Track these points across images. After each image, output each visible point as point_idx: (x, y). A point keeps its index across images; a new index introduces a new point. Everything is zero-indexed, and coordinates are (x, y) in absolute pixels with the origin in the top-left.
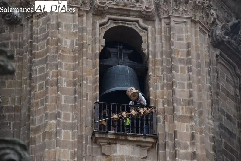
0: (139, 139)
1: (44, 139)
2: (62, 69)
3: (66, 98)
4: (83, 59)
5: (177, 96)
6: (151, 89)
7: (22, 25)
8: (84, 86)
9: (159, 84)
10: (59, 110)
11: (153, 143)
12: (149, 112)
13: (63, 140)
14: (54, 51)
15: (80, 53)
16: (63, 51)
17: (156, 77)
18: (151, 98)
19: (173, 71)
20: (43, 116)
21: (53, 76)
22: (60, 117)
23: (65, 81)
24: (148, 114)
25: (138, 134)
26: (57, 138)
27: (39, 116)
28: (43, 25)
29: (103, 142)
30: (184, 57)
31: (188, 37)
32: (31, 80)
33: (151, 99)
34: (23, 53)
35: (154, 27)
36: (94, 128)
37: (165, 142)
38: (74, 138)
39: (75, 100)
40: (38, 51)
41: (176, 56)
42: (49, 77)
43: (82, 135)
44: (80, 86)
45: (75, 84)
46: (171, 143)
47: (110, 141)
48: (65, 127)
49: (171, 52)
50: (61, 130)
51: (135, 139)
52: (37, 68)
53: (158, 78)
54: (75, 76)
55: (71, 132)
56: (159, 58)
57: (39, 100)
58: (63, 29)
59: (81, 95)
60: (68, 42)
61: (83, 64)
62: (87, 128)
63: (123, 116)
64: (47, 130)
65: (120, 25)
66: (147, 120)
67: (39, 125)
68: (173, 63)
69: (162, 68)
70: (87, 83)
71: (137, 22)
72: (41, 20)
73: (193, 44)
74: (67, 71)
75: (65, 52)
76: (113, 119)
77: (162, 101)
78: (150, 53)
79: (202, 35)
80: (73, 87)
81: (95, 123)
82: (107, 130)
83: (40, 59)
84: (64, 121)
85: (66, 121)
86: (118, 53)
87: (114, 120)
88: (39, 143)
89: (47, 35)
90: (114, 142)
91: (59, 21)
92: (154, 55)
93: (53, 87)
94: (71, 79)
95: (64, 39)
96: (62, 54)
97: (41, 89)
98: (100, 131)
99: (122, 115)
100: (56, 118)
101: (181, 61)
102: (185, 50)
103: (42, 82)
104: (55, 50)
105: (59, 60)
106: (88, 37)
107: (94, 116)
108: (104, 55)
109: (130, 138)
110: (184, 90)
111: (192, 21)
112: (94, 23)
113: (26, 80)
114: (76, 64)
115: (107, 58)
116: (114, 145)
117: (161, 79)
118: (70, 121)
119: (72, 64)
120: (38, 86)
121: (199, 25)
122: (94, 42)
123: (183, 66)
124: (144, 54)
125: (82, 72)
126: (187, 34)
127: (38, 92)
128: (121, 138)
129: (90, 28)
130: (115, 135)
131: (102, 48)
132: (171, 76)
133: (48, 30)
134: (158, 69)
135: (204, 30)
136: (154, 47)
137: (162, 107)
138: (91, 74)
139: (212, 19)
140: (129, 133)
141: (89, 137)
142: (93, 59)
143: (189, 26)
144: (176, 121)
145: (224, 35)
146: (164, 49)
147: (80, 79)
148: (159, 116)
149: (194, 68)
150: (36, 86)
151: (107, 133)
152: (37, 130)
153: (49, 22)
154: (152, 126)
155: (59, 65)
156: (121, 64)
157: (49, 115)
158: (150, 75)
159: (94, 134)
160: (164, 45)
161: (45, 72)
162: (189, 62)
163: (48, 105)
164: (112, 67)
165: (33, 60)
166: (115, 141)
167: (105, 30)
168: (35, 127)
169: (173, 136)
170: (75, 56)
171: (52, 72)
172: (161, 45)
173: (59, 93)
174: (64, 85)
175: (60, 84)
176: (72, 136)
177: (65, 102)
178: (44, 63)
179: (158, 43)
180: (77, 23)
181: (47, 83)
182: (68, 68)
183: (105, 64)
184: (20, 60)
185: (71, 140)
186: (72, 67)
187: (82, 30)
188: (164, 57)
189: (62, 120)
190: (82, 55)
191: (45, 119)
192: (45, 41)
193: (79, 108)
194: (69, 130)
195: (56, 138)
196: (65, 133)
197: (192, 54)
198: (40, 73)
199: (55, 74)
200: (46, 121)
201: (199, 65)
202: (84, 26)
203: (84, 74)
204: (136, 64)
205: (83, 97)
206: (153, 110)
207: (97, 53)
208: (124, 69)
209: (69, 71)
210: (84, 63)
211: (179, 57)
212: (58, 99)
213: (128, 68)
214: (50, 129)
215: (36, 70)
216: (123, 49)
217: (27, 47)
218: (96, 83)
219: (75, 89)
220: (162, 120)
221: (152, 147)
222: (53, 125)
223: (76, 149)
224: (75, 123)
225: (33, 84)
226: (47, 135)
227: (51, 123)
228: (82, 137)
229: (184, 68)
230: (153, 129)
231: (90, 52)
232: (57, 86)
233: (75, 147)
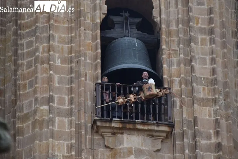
0: (150, 128)
1: (34, 128)
2: (55, 43)
3: (60, 78)
4: (80, 30)
5: (197, 74)
6: (165, 66)
8: (82, 63)
9: (175, 59)
10: (51, 93)
11: (167, 132)
12: (163, 94)
13: (57, 130)
14: (45, 21)
15: (77, 23)
16: (56, 21)
17: (170, 51)
18: (165, 76)
19: (191, 44)
20: (32, 101)
21: (43, 51)
22: (53, 102)
23: (58, 58)
24: (162, 96)
25: (149, 122)
26: (50, 127)
27: (28, 101)
29: (107, 132)
30: (206, 26)
31: (210, 1)
32: (16, 56)
33: (165, 78)
36: (94, 115)
37: (183, 132)
38: (71, 128)
39: (71, 81)
40: (25, 21)
41: (195, 25)
42: (39, 53)
43: (80, 124)
44: (78, 64)
45: (70, 61)
46: (190, 132)
47: (115, 131)
48: (60, 113)
49: (189, 20)
50: (55, 117)
51: (146, 128)
52: (24, 41)
53: (173, 52)
54: (70, 52)
55: (66, 120)
56: (174, 28)
57: (27, 81)
59: (79, 75)
61: (80, 36)
62: (86, 115)
63: (130, 100)
64: (38, 118)
66: (160, 104)
67: (28, 111)
68: (191, 34)
69: (177, 40)
70: (86, 59)
73: (217, 9)
74: (61, 45)
75: (59, 22)
76: (118, 103)
77: (178, 81)
78: (163, 21)
80: (69, 65)
81: (96, 109)
82: (111, 117)
83: (27, 30)
84: (58, 106)
85: (61, 107)
86: (123, 22)
87: (120, 105)
88: (28, 134)
90: (120, 131)
92: (168, 24)
93: (45, 65)
94: (66, 55)
96: (54, 24)
97: (29, 68)
98: (102, 118)
99: (129, 98)
100: (49, 103)
101: (202, 30)
102: (206, 17)
103: (31, 59)
104: (46, 19)
105: (51, 32)
106: (86, 3)
107: (94, 99)
109: (140, 127)
110: (206, 66)
113: (11, 56)
114: (71, 37)
115: (110, 29)
116: (119, 136)
117: (176, 54)
118: (66, 107)
119: (66, 36)
120: (25, 63)
122: (94, 9)
123: (204, 37)
124: (155, 23)
125: (79, 46)
127: (26, 71)
128: (128, 126)
130: (120, 123)
131: (104, 16)
132: (189, 50)
134: (173, 41)
136: (168, 14)
137: (179, 88)
138: (91, 48)
140: (139, 121)
141: (89, 125)
142: (93, 30)
144: (195, 105)
146: (180, 16)
147: (77, 55)
148: (175, 99)
149: (218, 39)
150: (23, 64)
151: (111, 121)
152: (25, 118)
154: (166, 111)
155: (51, 38)
156: (127, 35)
157: (39, 99)
158: (164, 49)
159: (95, 122)
160: (180, 11)
161: (34, 47)
162: (211, 32)
163: (38, 87)
164: (117, 40)
165: (19, 32)
166: (122, 130)
168: (22, 114)
169: (193, 123)
170: (71, 27)
171: (42, 46)
172: (176, 12)
173: (51, 72)
174: (57, 62)
175: (52, 61)
176: (68, 125)
177: (59, 83)
178: (32, 36)
179: (172, 9)
181: (36, 60)
182: (62, 41)
183: (108, 35)
184: (3, 32)
185: (67, 130)
186: (66, 40)
188: (180, 26)
189: (55, 105)
190: (78, 25)
191: (35, 105)
193: (76, 90)
194: (64, 118)
195: (48, 128)
196: (59, 121)
197: (214, 22)
198: (27, 48)
199: (46, 49)
200: (36, 107)
201: (223, 36)
203: (82, 48)
204: (145, 35)
205: (81, 77)
206: (168, 92)
207: (97, 23)
208: (131, 42)
209: (63, 45)
210: (82, 35)
211: (199, 25)
212: (50, 79)
213: (136, 40)
214: (41, 117)
215: (22, 45)
216: (129, 16)
218: (96, 59)
219: (71, 67)
220: (178, 104)
221: (167, 137)
222: (44, 112)
223: (74, 141)
224: (71, 109)
225: (20, 62)
226: (37, 125)
227: (43, 110)
228: (81, 126)
229: (205, 39)
230: (167, 115)
231: (89, 22)
232: (48, 63)
233: (71, 139)
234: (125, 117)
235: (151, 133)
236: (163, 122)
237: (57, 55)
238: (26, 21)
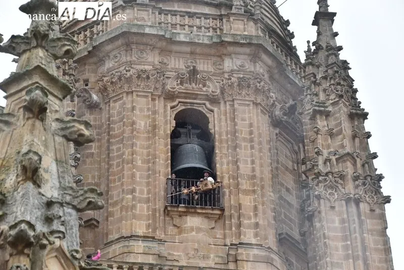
0: (207, 211)
1: (121, 211)
2: (137, 149)
3: (141, 175)
4: (155, 139)
5: (241, 171)
6: (217, 165)
7: (101, 109)
8: (157, 164)
9: (225, 161)
10: (134, 186)
11: (220, 215)
13: (138, 213)
14: (129, 133)
16: (138, 132)
17: (222, 154)
18: (218, 173)
19: (237, 149)
20: (120, 192)
21: (129, 155)
22: (135, 192)
23: (140, 159)
24: (215, 189)
25: (206, 207)
27: (117, 192)
28: (119, 108)
29: (175, 215)
30: (248, 137)
31: (250, 118)
32: (109, 158)
34: (102, 133)
35: (219, 109)
36: (166, 202)
37: (231, 214)
38: (149, 212)
39: (148, 177)
41: (240, 136)
42: (125, 156)
43: (156, 208)
44: (154, 164)
45: (148, 162)
47: (181, 214)
48: (140, 202)
49: (235, 132)
50: (137, 204)
51: (204, 211)
52: (114, 147)
53: (224, 155)
54: (148, 155)
55: (145, 206)
56: (224, 137)
57: (117, 177)
58: (137, 112)
59: (155, 172)
60: (142, 124)
61: (155, 143)
62: (160, 202)
63: (192, 191)
64: (124, 204)
65: (189, 107)
66: (214, 194)
67: (117, 199)
68: (237, 142)
69: (227, 146)
70: (159, 161)
71: (204, 104)
72: (117, 104)
73: (255, 124)
74: (141, 150)
75: (140, 133)
76: (183, 193)
77: (227, 177)
78: (216, 132)
79: (263, 116)
80: (147, 165)
81: (167, 197)
82: (178, 204)
83: (117, 139)
84: (139, 195)
85: (141, 196)
86: (187, 133)
88: (117, 215)
89: (123, 118)
91: (134, 105)
92: (220, 135)
93: (129, 165)
94: (145, 158)
95: (138, 121)
96: (136, 135)
97: (118, 167)
100: (132, 193)
101: (244, 140)
102: (248, 130)
103: (119, 160)
104: (131, 131)
105: (134, 140)
106: (160, 119)
107: (166, 190)
108: (174, 135)
109: (199, 211)
110: (247, 166)
111: (253, 103)
112: (165, 106)
113: (105, 158)
114: (149, 144)
115: (177, 138)
116: (184, 217)
117: (226, 157)
118: (145, 196)
119: (145, 143)
120: (115, 164)
121: (259, 107)
122: (166, 123)
123: (246, 144)
124: (211, 134)
125: (155, 151)
126: (249, 115)
127: (115, 170)
128: (190, 210)
129: (162, 111)
130: (185, 208)
131: (173, 129)
132: (235, 154)
133: (124, 113)
134: (224, 147)
135: (265, 111)
136: (220, 127)
137: (228, 182)
138: (163, 152)
139: (272, 101)
140: (199, 206)
141: (162, 209)
142: (165, 139)
143: (251, 108)
144: (240, 195)
145: (282, 116)
146: (229, 129)
147: (153, 157)
148: (225, 190)
149: (256, 146)
150: (113, 164)
151: (178, 206)
152: (115, 204)
153: (125, 106)
154: (219, 198)
155: (134, 145)
156: (190, 142)
157: (125, 190)
158: (217, 153)
159: (166, 207)
160: (229, 126)
161: (122, 152)
162: (252, 141)
163: (124, 181)
164: (182, 146)
165: (111, 140)
166: (186, 213)
167: (175, 113)
168: (113, 201)
169: (238, 208)
170: (149, 137)
171: (127, 151)
172: (226, 125)
173: (134, 170)
174: (138, 163)
175: (135, 162)
176: (147, 210)
177: (139, 178)
178: (120, 144)
179: (223, 124)
180: (150, 106)
181: (123, 161)
182: (142, 147)
183: (176, 143)
184: (99, 140)
185: (145, 213)
186: (145, 146)
187: (155, 112)
188: (229, 136)
189: (137, 195)
190: (154, 135)
191: (122, 194)
192: (122, 123)
193: (153, 183)
194: (143, 204)
195: (132, 211)
196: (140, 207)
197: (254, 133)
198: (117, 152)
199: (130, 153)
200: (123, 196)
201: (260, 143)
202: (157, 108)
203: (157, 152)
204: (204, 143)
205: (156, 174)
206: (220, 185)
207: (168, 133)
208: (193, 148)
209: (143, 150)
210: (157, 142)
211: (243, 136)
212: (133, 176)
213: (196, 146)
214: (127, 203)
215: (113, 150)
216: (192, 129)
217: (105, 129)
218: (168, 160)
219: (149, 166)
220: (227, 193)
221: (219, 218)
222: (129, 199)
223: (151, 222)
224: (149, 198)
225: (111, 162)
226: (124, 210)
227: (127, 198)
228: (156, 210)
229: (247, 146)
230: (219, 202)
231: (162, 132)
232: (132, 164)
233: (149, 220)
234: (189, 204)
235: (207, 215)
236: (217, 207)
237: (139, 158)
238: (116, 132)
